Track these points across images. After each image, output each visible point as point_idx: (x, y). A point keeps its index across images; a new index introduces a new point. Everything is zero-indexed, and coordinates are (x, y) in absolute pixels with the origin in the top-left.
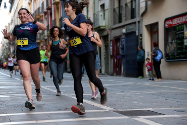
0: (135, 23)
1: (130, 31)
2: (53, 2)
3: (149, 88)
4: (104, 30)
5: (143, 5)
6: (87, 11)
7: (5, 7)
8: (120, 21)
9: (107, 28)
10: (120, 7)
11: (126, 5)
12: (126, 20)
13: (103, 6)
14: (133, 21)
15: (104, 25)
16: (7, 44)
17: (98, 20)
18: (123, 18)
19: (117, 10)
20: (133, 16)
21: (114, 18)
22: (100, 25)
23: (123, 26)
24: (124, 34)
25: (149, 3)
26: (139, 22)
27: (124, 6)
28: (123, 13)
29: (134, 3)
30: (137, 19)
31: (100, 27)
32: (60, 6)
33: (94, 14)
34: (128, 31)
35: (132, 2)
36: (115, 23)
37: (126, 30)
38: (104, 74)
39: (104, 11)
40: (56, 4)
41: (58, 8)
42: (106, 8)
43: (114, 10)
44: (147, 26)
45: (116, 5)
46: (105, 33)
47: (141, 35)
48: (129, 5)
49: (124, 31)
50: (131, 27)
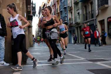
0: (93, 20)
1: (91, 24)
2: (56, 13)
3: (101, 49)
4: (79, 24)
5: (97, 12)
6: (72, 16)
7: (37, 16)
8: (87, 20)
9: (81, 23)
10: (86, 13)
11: (89, 12)
12: (89, 19)
13: (79, 13)
14: (93, 19)
15: (79, 21)
16: (38, 31)
17: (77, 19)
18: (88, 18)
19: (85, 15)
20: (92, 17)
21: (84, 18)
22: (78, 21)
23: (88, 22)
24: (89, 25)
25: (100, 11)
26: (95, 20)
27: (88, 13)
28: (88, 16)
29: (93, 11)
30: (94, 18)
31: (77, 22)
32: (60, 14)
33: (75, 17)
34: (90, 24)
35: (92, 11)
36: (84, 21)
37: (90, 23)
38: (80, 43)
39: (79, 15)
40: (58, 13)
41: (59, 15)
42: (80, 14)
43: (84, 15)
44: (99, 21)
45: (85, 13)
46: (80, 25)
47: (96, 25)
48: (91, 12)
49: (88, 24)
50: (91, 22)
